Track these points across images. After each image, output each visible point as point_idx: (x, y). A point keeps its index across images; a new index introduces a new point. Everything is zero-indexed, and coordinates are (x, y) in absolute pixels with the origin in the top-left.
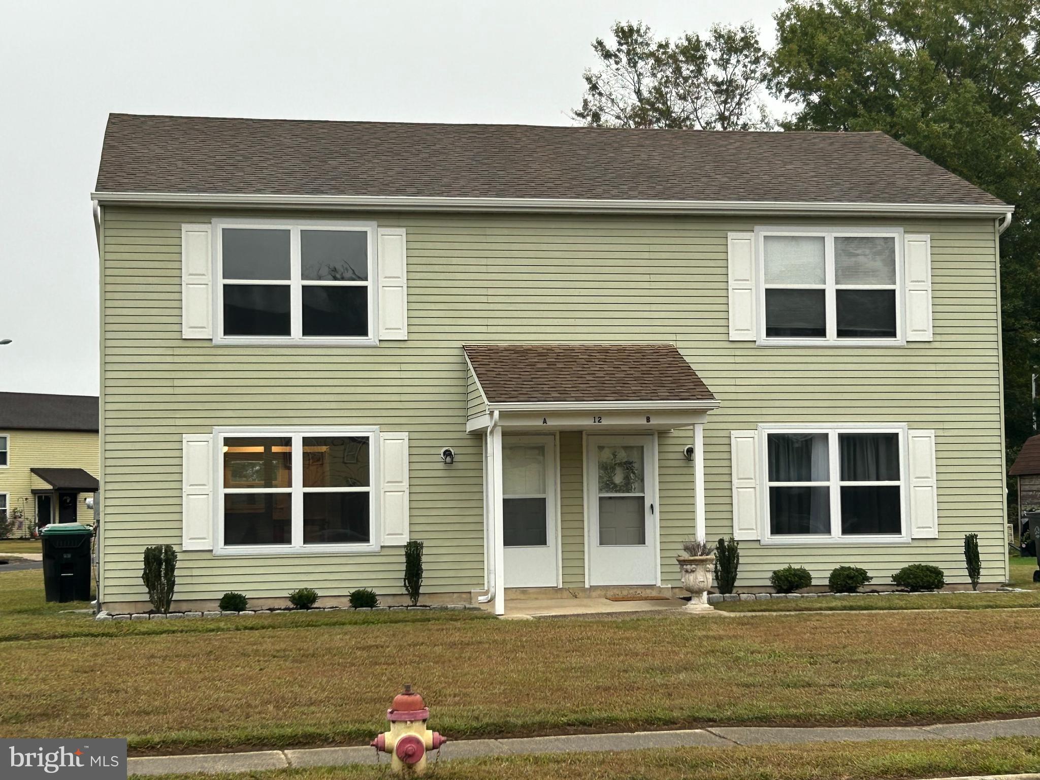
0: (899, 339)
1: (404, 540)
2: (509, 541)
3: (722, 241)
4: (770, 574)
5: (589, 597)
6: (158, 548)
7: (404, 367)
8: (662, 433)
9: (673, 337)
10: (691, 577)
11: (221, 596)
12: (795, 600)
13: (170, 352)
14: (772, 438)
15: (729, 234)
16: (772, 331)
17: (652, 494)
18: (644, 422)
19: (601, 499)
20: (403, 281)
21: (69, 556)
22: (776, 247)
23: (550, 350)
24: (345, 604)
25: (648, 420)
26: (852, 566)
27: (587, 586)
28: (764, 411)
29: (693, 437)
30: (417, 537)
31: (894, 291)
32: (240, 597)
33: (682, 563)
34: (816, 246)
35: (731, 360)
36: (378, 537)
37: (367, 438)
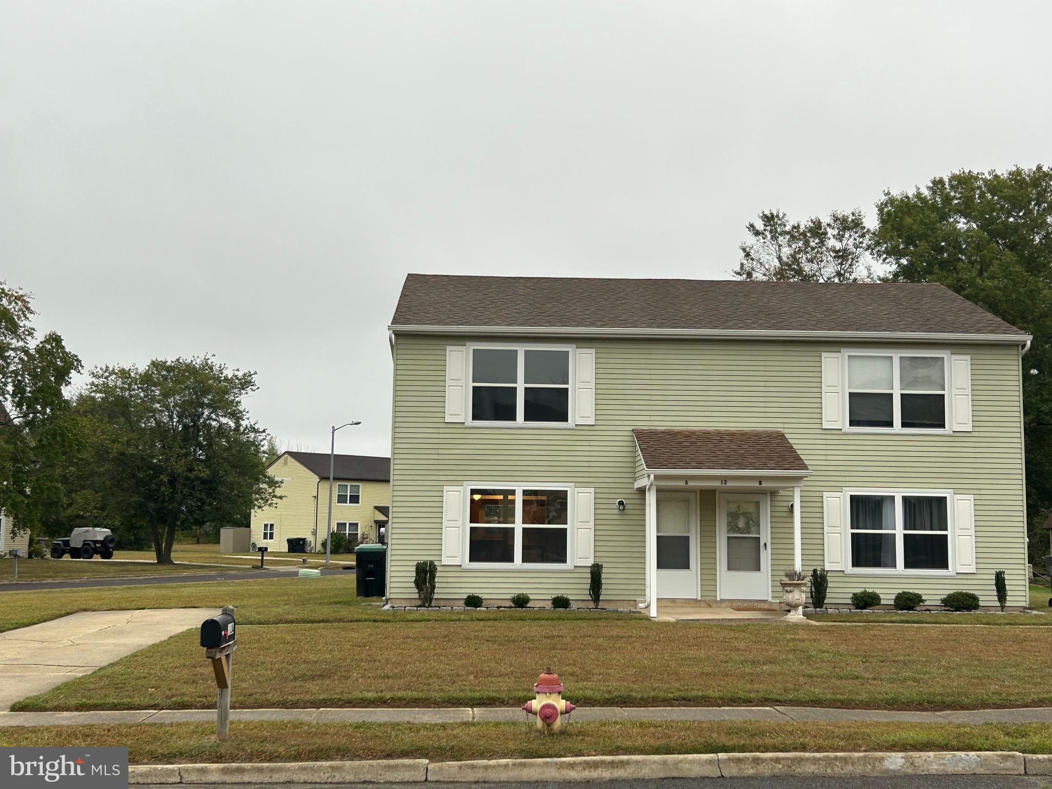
0: (948, 430)
1: (590, 562)
2: (659, 566)
3: (817, 359)
4: (851, 595)
5: (720, 607)
6: (425, 563)
7: (592, 443)
8: (773, 493)
9: (782, 425)
10: (790, 596)
11: (465, 596)
12: (866, 614)
13: (436, 431)
14: (853, 499)
15: (823, 354)
16: (852, 423)
17: (765, 536)
18: (758, 485)
19: (728, 538)
20: (593, 385)
21: (372, 566)
22: (856, 364)
23: (694, 433)
24: (549, 605)
25: (760, 483)
26: (911, 591)
27: (718, 599)
28: (848, 479)
29: (793, 496)
30: (599, 561)
31: (944, 395)
32: (478, 598)
33: (784, 585)
34: (887, 362)
35: (824, 442)
36: (572, 560)
37: (566, 491)
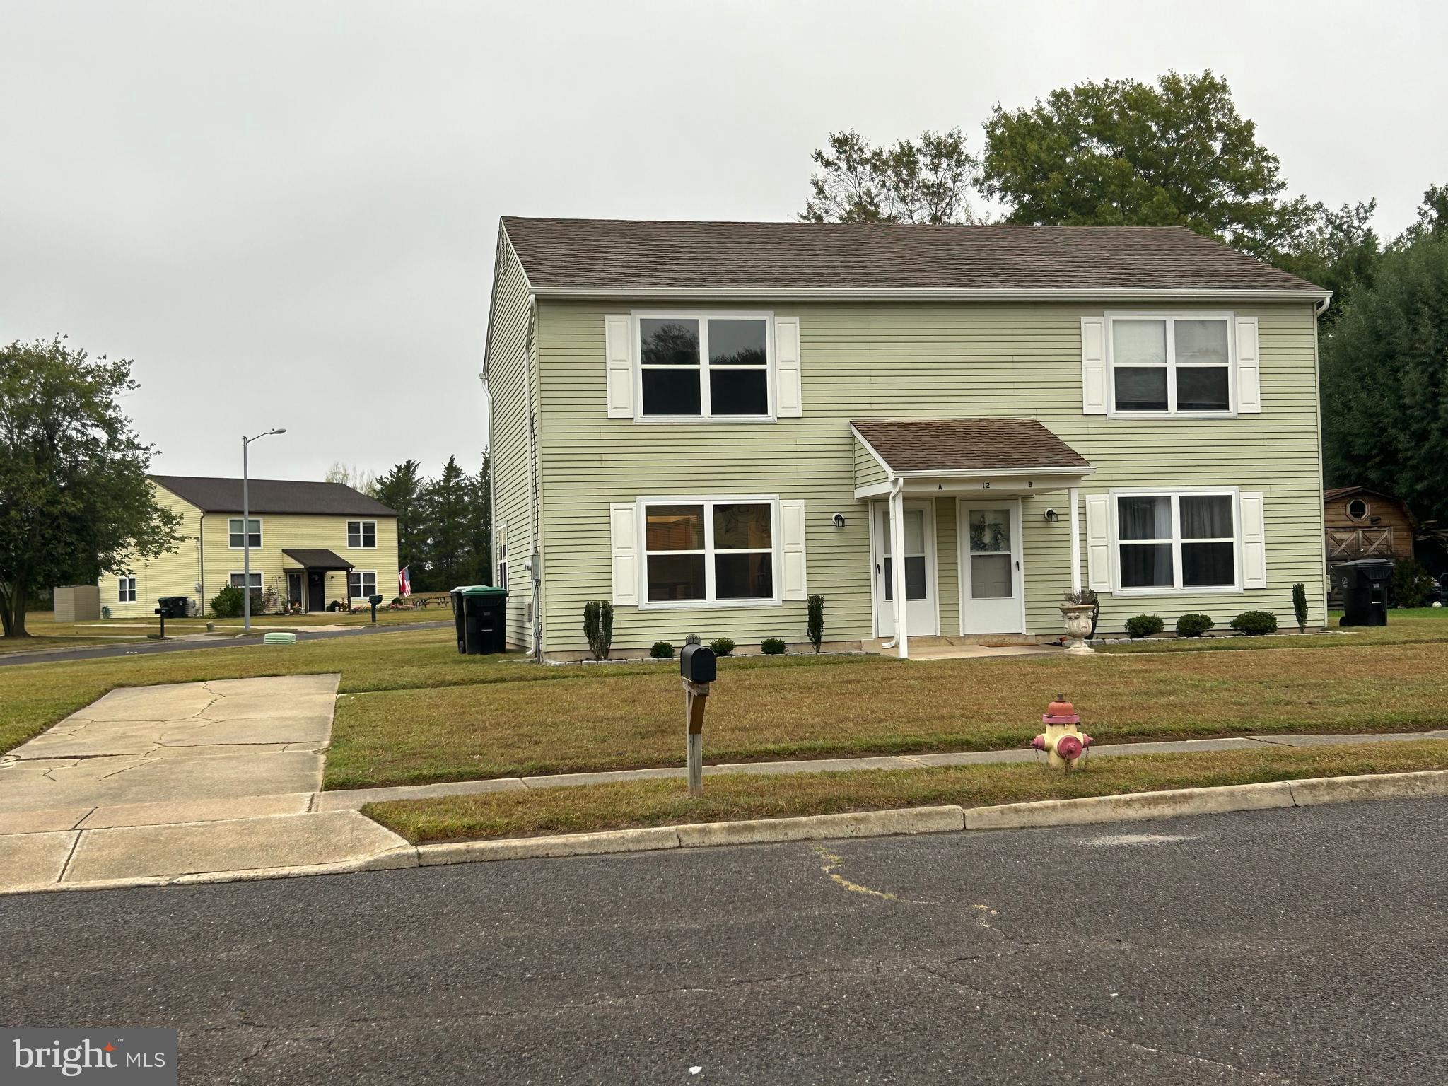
0: (1232, 411)
1: (803, 596)
3: (1076, 325)
4: (1125, 622)
5: (964, 644)
6: (597, 603)
7: (799, 441)
8: (1026, 498)
9: (1034, 412)
10: (1075, 623)
11: (651, 645)
12: (1154, 643)
13: (597, 429)
14: (1122, 502)
15: (1082, 318)
16: (1120, 406)
17: (1017, 552)
18: (1027, 487)
19: (973, 557)
20: (798, 365)
21: (489, 614)
22: (1125, 330)
23: (928, 424)
24: (759, 651)
25: (1030, 485)
26: (1199, 613)
27: (962, 634)
28: (1115, 477)
30: (814, 592)
31: (1226, 368)
32: (667, 645)
33: (1065, 611)
34: (1159, 328)
35: (1085, 431)
36: (780, 593)
37: (769, 505)
